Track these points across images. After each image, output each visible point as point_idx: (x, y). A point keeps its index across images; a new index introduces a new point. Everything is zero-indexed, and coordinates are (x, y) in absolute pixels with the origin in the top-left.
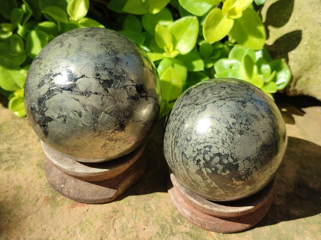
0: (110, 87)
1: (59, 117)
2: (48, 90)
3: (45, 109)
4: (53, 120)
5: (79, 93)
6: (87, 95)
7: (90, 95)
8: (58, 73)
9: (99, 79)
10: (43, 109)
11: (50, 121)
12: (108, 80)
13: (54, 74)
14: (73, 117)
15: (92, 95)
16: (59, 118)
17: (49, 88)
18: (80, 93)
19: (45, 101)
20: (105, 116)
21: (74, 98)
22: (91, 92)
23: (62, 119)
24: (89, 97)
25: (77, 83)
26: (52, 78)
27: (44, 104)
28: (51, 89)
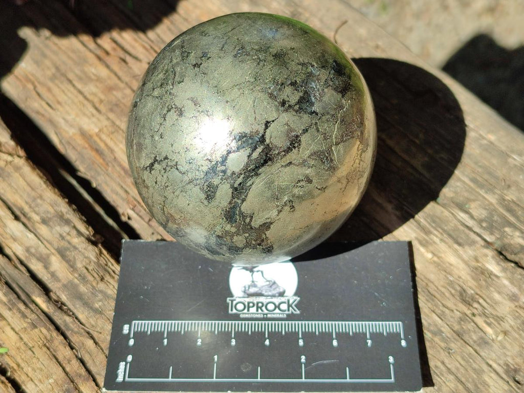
0: (312, 104)
1: (280, 212)
2: (231, 191)
3: (248, 220)
4: (272, 223)
5: (283, 153)
6: (296, 145)
7: (300, 140)
8: (225, 153)
9: (290, 106)
10: (244, 222)
11: (269, 228)
12: (301, 97)
13: (220, 159)
14: (301, 193)
15: (303, 139)
16: (281, 211)
17: (232, 187)
18: (284, 151)
19: (240, 209)
20: (339, 150)
21: (282, 166)
22: (297, 136)
23: (287, 208)
24: (300, 145)
25: (268, 141)
26: (223, 168)
27: (241, 213)
28: (236, 185)
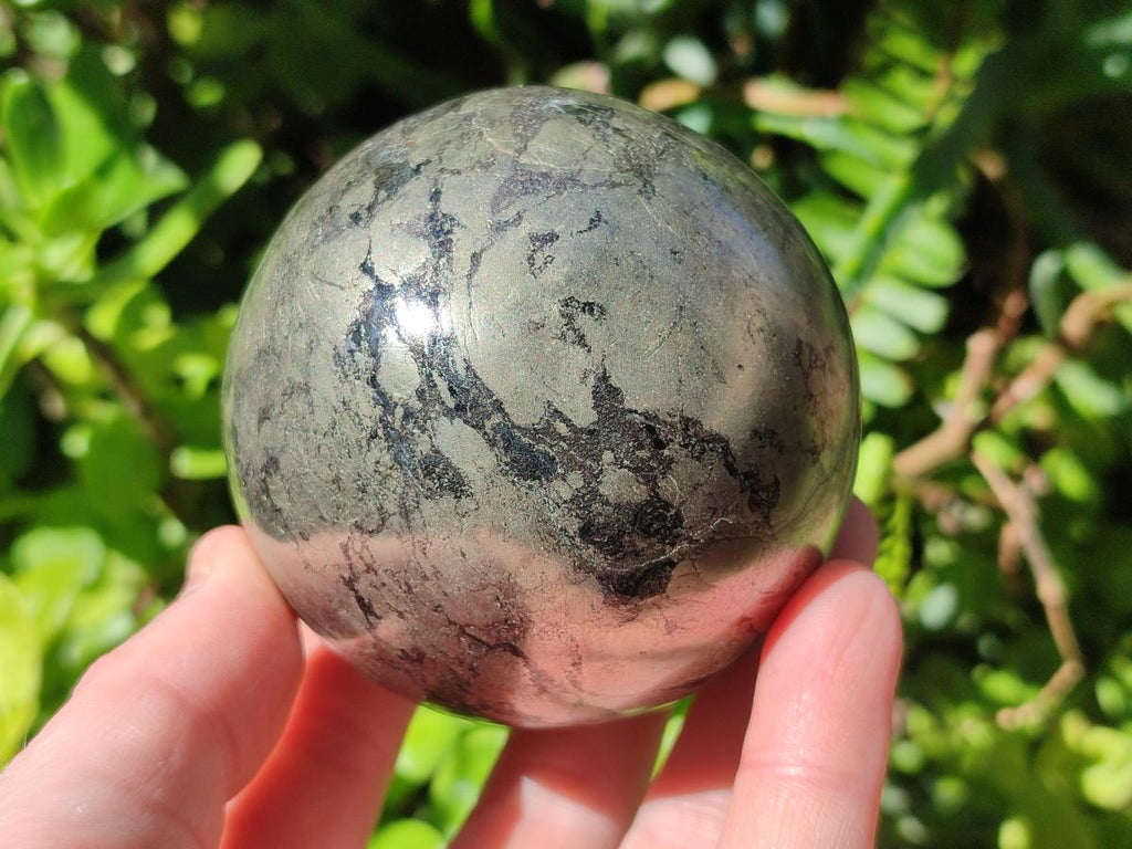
1: (581, 340)
2: (458, 422)
3: (562, 429)
4: (604, 378)
5: (443, 260)
6: (447, 227)
7: (444, 215)
8: (370, 390)
9: (370, 208)
10: (564, 439)
11: (614, 392)
13: (379, 411)
14: (565, 270)
15: (445, 206)
16: (582, 337)
17: (449, 413)
18: (440, 257)
19: (519, 428)
20: (539, 153)
21: (470, 276)
22: (432, 217)
23: (584, 321)
24: (452, 219)
25: (396, 282)
26: (399, 412)
27: (534, 432)
28: (451, 403)
